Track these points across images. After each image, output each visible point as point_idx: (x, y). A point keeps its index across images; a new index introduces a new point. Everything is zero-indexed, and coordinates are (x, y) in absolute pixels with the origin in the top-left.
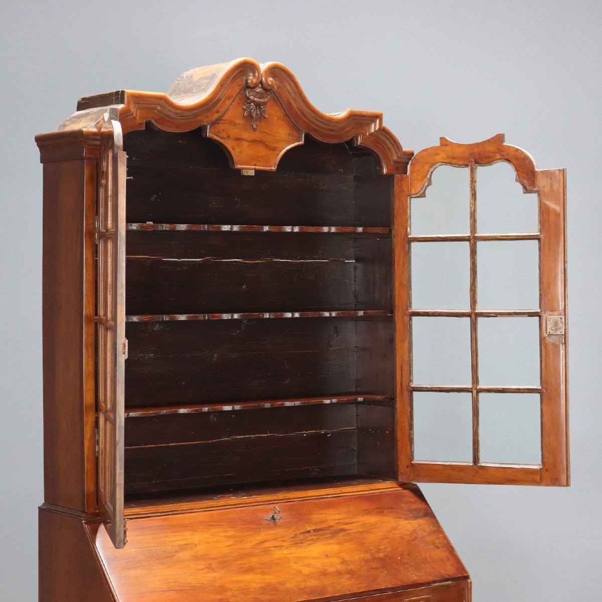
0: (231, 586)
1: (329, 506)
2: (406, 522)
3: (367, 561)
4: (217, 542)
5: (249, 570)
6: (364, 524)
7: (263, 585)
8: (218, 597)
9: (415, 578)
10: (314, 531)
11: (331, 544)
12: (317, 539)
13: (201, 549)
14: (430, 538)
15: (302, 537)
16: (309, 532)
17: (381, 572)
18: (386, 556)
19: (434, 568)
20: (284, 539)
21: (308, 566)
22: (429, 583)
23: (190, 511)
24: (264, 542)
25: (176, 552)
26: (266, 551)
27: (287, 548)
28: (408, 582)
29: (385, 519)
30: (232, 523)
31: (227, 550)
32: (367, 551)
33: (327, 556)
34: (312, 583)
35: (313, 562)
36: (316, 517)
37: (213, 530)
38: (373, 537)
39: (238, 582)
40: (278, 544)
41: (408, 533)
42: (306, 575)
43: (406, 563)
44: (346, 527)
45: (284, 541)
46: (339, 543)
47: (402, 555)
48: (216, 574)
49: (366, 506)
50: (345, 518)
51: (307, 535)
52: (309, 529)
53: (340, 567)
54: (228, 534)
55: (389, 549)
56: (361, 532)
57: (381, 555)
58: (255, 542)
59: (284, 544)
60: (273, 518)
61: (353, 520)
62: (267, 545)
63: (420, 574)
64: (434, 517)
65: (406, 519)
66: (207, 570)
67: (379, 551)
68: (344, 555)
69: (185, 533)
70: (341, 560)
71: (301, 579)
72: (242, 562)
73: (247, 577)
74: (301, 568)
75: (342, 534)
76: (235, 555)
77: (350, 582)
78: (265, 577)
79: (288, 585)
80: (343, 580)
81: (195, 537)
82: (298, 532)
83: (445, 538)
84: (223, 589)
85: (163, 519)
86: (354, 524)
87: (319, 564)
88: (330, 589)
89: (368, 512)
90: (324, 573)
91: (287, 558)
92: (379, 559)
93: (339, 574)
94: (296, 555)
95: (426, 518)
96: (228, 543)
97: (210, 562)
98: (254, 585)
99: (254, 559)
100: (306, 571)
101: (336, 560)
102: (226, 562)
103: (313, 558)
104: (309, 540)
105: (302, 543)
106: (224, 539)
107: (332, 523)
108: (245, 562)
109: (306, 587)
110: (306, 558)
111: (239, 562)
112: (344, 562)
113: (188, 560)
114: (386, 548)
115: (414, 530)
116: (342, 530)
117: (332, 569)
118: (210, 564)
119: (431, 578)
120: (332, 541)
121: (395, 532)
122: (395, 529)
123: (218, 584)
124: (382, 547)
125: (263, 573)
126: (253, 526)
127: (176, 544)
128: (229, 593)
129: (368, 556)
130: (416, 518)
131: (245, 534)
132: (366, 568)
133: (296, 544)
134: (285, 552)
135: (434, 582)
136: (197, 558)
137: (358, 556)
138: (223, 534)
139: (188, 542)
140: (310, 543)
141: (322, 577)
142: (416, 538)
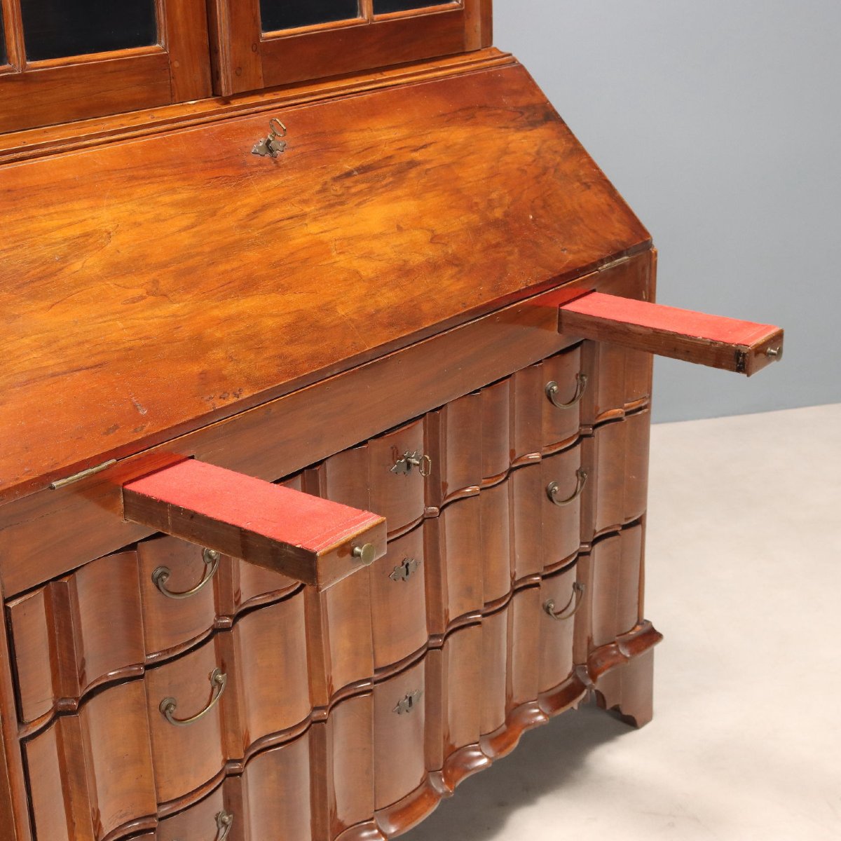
0: (218, 335)
1: (372, 111)
2: (519, 135)
3: (477, 231)
4: (158, 219)
5: (248, 285)
6: (448, 148)
7: (289, 319)
8: (196, 368)
9: (571, 257)
10: (358, 169)
11: (397, 199)
12: (371, 189)
13: (123, 245)
14: (568, 167)
15: (337, 188)
16: (349, 174)
17: (510, 253)
18: (506, 214)
19: (595, 232)
20: (306, 196)
21: (368, 256)
22: (594, 266)
23: (75, 145)
24: (264, 208)
25: (64, 259)
26: (275, 232)
27: (315, 219)
28: (560, 268)
29: (483, 131)
30: (183, 169)
31: (186, 239)
32: (471, 208)
33: (400, 229)
34: (388, 298)
35: (376, 246)
36: (356, 138)
37: (142, 191)
38: (472, 174)
39: (229, 320)
40: (295, 210)
41: (530, 159)
42: (371, 281)
43: (546, 227)
44: (417, 156)
45: (305, 202)
46: (415, 195)
47: (533, 210)
48: (175, 307)
49: (440, 105)
50: (410, 137)
51: (348, 182)
52: (347, 167)
53: (431, 252)
54: (178, 197)
55: (507, 200)
56: (448, 166)
57: (498, 213)
58: (243, 212)
59: (307, 210)
60: (268, 147)
61: (429, 139)
62: (273, 214)
63: (575, 248)
64: (562, 122)
65: (518, 129)
66: (151, 299)
67: (491, 205)
68: (430, 222)
69: (76, 205)
70: (429, 235)
71: (363, 292)
72: (228, 267)
73: (247, 304)
74: (356, 264)
75: (413, 173)
76: (207, 249)
77: (461, 285)
78: (290, 297)
79: (341, 311)
80: (446, 282)
81: (105, 215)
82: (327, 178)
83: (592, 163)
84: (199, 346)
85: (12, 173)
86: (431, 149)
87: (389, 250)
88: (426, 307)
89: (449, 119)
90: (405, 271)
91: (322, 243)
92: (495, 224)
93: (434, 267)
94: (339, 233)
95: (549, 124)
96: (185, 222)
97: (154, 275)
98: (270, 323)
99: (252, 255)
100: (368, 269)
101: (420, 236)
102: (190, 271)
103: (376, 237)
104: (355, 194)
105: (342, 203)
106: (172, 211)
107: (388, 150)
108: (235, 264)
109: (378, 311)
110: (360, 238)
111: (221, 268)
112: (435, 239)
113: (100, 278)
114: (501, 198)
115: (538, 153)
116: (412, 164)
117: (417, 259)
118: (156, 282)
119: (597, 254)
120: (399, 192)
121: (508, 159)
122: (505, 152)
123: (186, 332)
124: (494, 196)
125: (281, 289)
126: (230, 172)
127: (58, 235)
128: (218, 354)
129: (474, 218)
130: (533, 125)
131: (216, 193)
132: (479, 246)
133: (332, 206)
134: (313, 228)
135: (602, 262)
136: (119, 270)
137: (457, 222)
138: (167, 199)
139: (88, 229)
140: (356, 200)
141: (404, 281)
142: (545, 171)
